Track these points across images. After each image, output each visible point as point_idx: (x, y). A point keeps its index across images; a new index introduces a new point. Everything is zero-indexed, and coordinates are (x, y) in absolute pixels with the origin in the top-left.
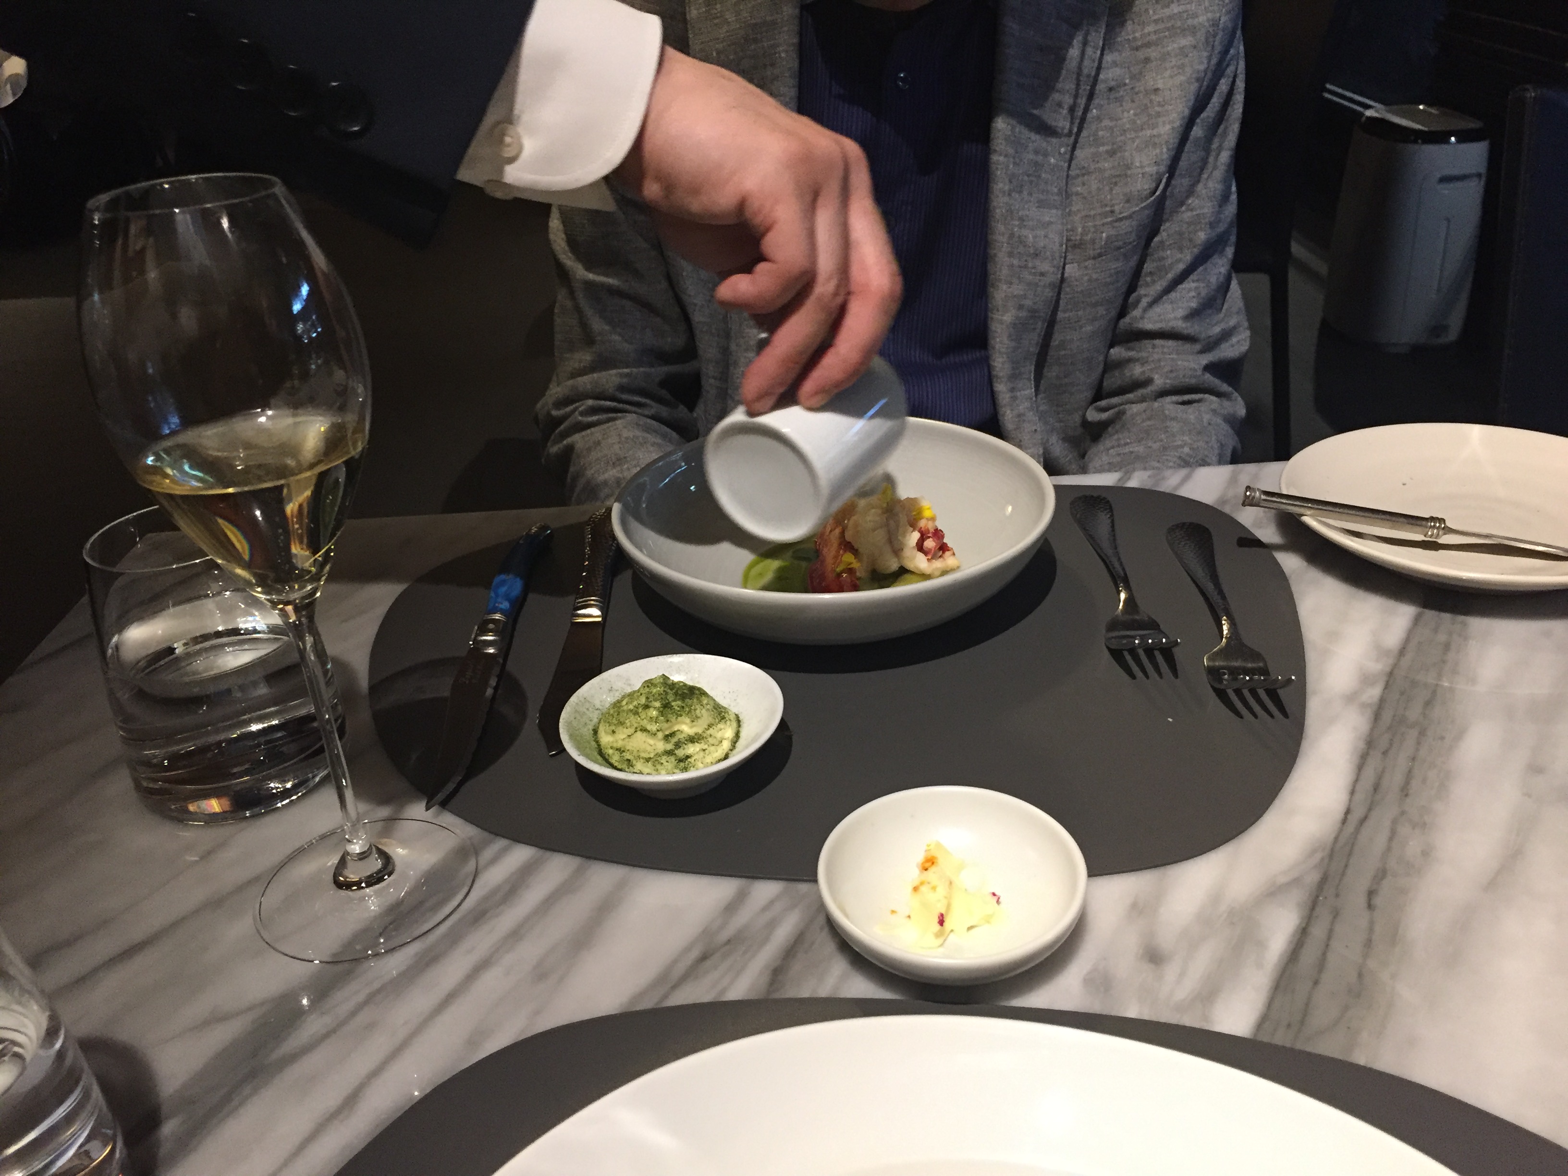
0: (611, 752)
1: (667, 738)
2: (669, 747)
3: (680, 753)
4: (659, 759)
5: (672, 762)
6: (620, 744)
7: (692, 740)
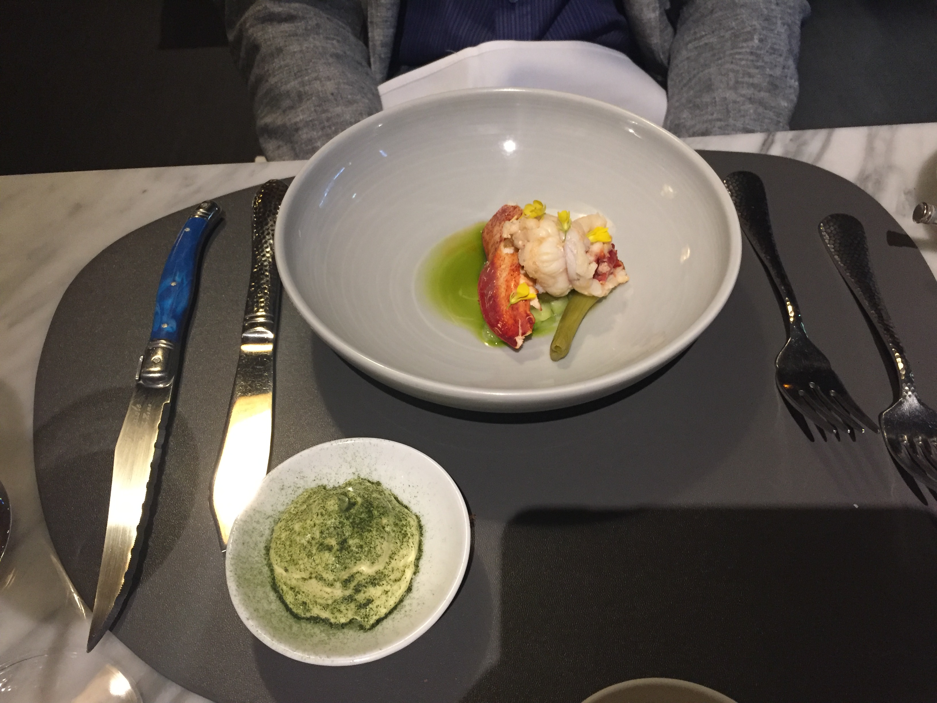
0: (284, 588)
1: (346, 583)
2: (348, 593)
3: (361, 597)
4: (337, 606)
5: (352, 609)
6: (294, 583)
7: (374, 581)
